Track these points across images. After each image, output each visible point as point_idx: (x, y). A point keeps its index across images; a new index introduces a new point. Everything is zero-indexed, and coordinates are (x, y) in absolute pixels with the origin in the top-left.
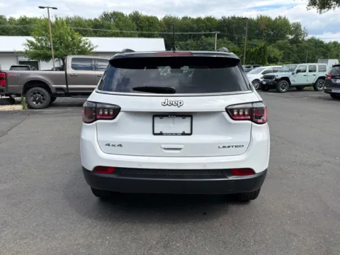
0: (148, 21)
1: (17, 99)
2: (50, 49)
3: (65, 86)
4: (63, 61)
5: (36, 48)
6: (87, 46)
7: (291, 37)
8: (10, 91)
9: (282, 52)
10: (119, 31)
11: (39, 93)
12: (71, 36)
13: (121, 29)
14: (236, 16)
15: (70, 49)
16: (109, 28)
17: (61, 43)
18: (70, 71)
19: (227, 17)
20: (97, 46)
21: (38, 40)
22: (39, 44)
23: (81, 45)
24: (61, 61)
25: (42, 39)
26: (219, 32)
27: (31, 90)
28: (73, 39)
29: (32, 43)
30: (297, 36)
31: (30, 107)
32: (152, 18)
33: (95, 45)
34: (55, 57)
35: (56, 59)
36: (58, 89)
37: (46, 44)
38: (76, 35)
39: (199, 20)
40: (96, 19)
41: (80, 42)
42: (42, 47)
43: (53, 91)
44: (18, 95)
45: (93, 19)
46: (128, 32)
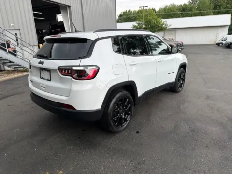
6: (164, 25)
10: (198, 12)
12: (156, 21)
13: (200, 10)
20: (170, 25)
21: (138, 24)
25: (141, 23)
38: (159, 19)
40: (185, 4)
41: (160, 24)
46: (206, 11)
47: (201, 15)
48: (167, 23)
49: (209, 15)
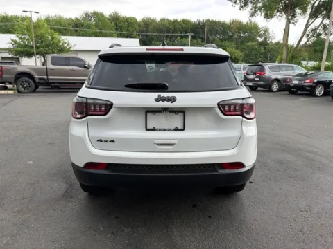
0: (127, 22)
1: (9, 86)
2: (33, 47)
3: (45, 77)
4: (44, 58)
5: (20, 46)
6: (65, 45)
7: (261, 40)
8: (4, 80)
9: (243, 53)
10: (98, 31)
11: (26, 82)
12: (51, 36)
13: (100, 29)
14: (210, 19)
15: (50, 48)
16: (89, 27)
17: (42, 42)
18: (50, 66)
19: (202, 20)
20: (75, 45)
21: (20, 38)
22: (22, 43)
23: (61, 44)
24: (42, 59)
25: (24, 38)
26: (192, 34)
27: (20, 79)
28: (53, 39)
29: (16, 42)
30: (265, 38)
31: (19, 92)
32: (131, 19)
33: (73, 45)
34: (37, 54)
35: (38, 56)
36: (40, 79)
37: (28, 43)
38: (56, 35)
39: (175, 22)
40: (76, 18)
41: (59, 41)
42: (25, 46)
43: (37, 80)
44: (11, 83)
45: (73, 18)
46: (108, 32)
47: (103, 36)
48: (70, 42)
49: (112, 37)
